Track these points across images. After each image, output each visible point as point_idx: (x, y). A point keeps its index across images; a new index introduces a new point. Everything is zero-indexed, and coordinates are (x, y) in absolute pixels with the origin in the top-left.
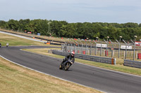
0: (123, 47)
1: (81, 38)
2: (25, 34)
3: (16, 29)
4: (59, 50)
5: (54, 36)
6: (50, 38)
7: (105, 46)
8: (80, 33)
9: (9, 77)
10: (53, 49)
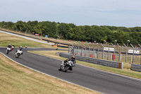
0: (130, 51)
1: (89, 41)
2: (33, 36)
3: (24, 31)
4: (66, 53)
5: (62, 39)
6: (58, 40)
7: (112, 49)
8: (87, 36)
9: (16, 79)
10: (60, 51)
